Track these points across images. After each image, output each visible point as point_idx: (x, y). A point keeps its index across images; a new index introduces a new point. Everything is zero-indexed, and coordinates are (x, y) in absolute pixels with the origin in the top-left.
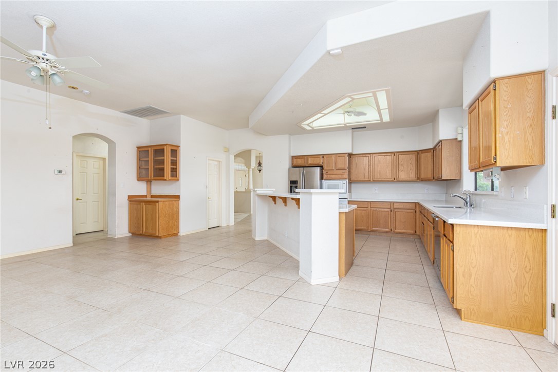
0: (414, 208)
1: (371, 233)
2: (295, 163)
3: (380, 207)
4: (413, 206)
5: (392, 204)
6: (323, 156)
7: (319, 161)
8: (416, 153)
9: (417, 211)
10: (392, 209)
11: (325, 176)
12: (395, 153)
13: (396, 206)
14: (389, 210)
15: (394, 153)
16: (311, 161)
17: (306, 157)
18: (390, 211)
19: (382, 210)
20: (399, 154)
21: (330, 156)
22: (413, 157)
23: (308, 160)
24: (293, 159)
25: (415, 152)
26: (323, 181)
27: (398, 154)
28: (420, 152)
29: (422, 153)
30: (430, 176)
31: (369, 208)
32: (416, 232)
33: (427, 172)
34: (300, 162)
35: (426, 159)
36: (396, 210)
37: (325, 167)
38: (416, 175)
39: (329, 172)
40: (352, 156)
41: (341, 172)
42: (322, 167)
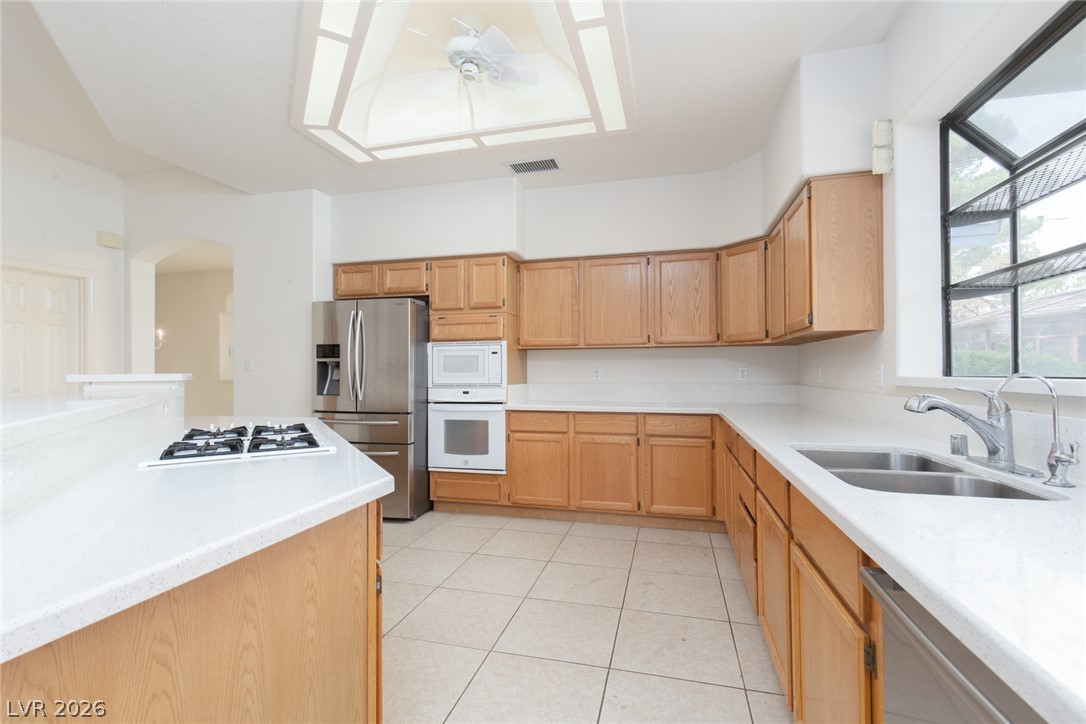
0: (709, 434)
1: (580, 516)
2: (343, 287)
3: (601, 430)
4: (704, 427)
5: (641, 419)
6: (429, 262)
7: (418, 281)
8: (713, 256)
9: (717, 444)
10: (642, 437)
11: (435, 331)
12: (652, 258)
13: (653, 426)
14: (631, 440)
15: (646, 257)
16: (391, 281)
17: (376, 268)
18: (634, 444)
19: (611, 439)
20: (663, 258)
21: (451, 262)
22: (704, 269)
23: (382, 277)
24: (336, 274)
25: (709, 254)
26: (430, 345)
27: (658, 259)
28: (723, 254)
29: (729, 255)
30: (754, 329)
31: (572, 434)
32: (714, 513)
33: (745, 316)
34: (358, 283)
35: (744, 272)
36: (653, 441)
37: (435, 301)
38: (714, 327)
39: (450, 317)
40: (522, 266)
41: (484, 316)
42: (426, 299)
